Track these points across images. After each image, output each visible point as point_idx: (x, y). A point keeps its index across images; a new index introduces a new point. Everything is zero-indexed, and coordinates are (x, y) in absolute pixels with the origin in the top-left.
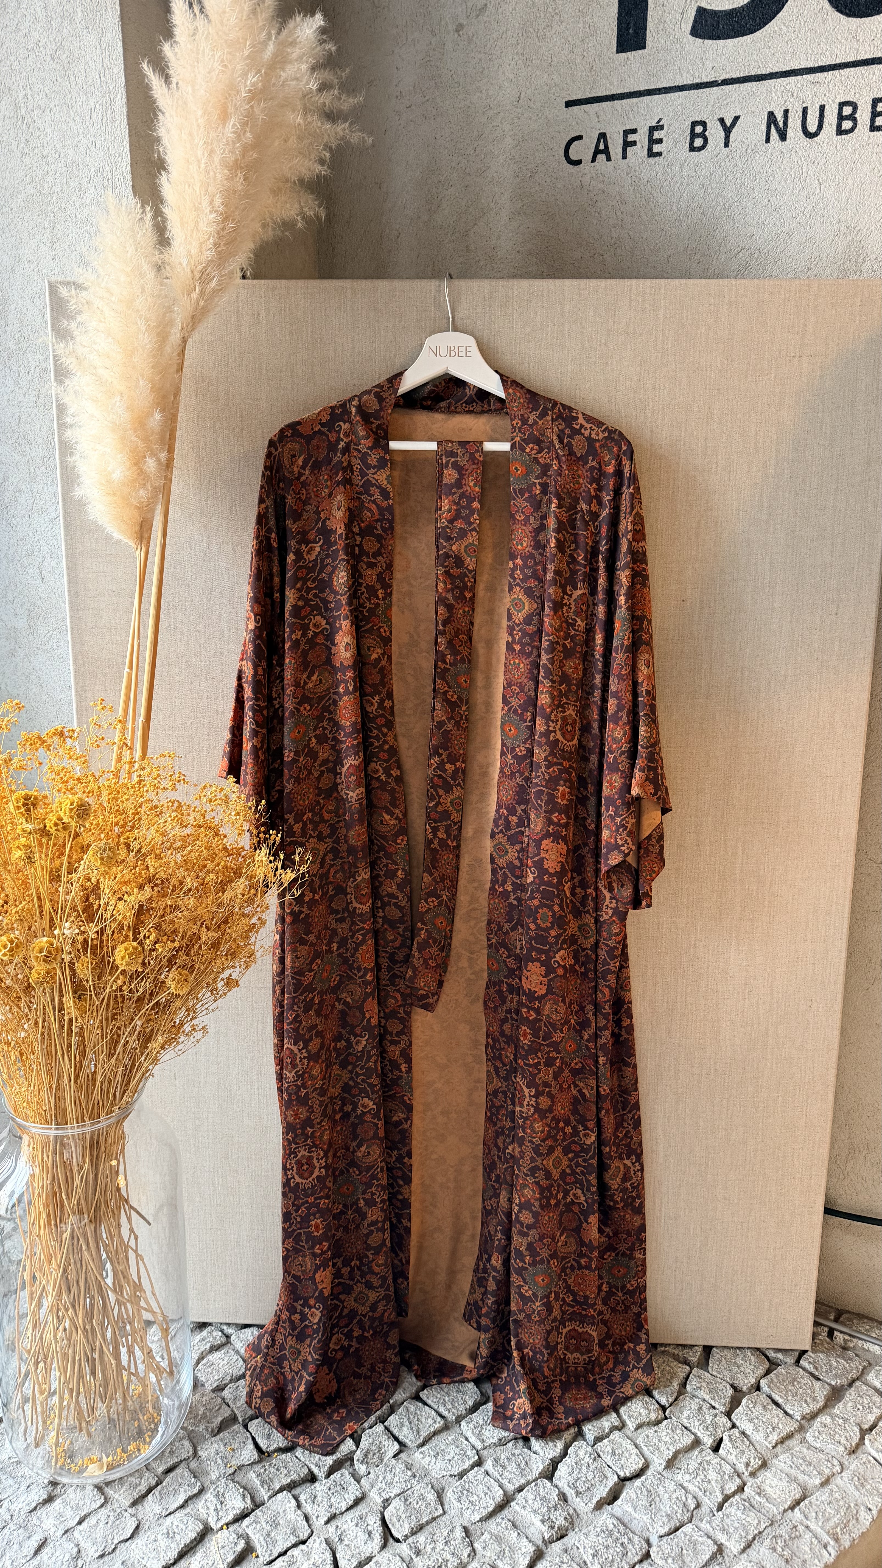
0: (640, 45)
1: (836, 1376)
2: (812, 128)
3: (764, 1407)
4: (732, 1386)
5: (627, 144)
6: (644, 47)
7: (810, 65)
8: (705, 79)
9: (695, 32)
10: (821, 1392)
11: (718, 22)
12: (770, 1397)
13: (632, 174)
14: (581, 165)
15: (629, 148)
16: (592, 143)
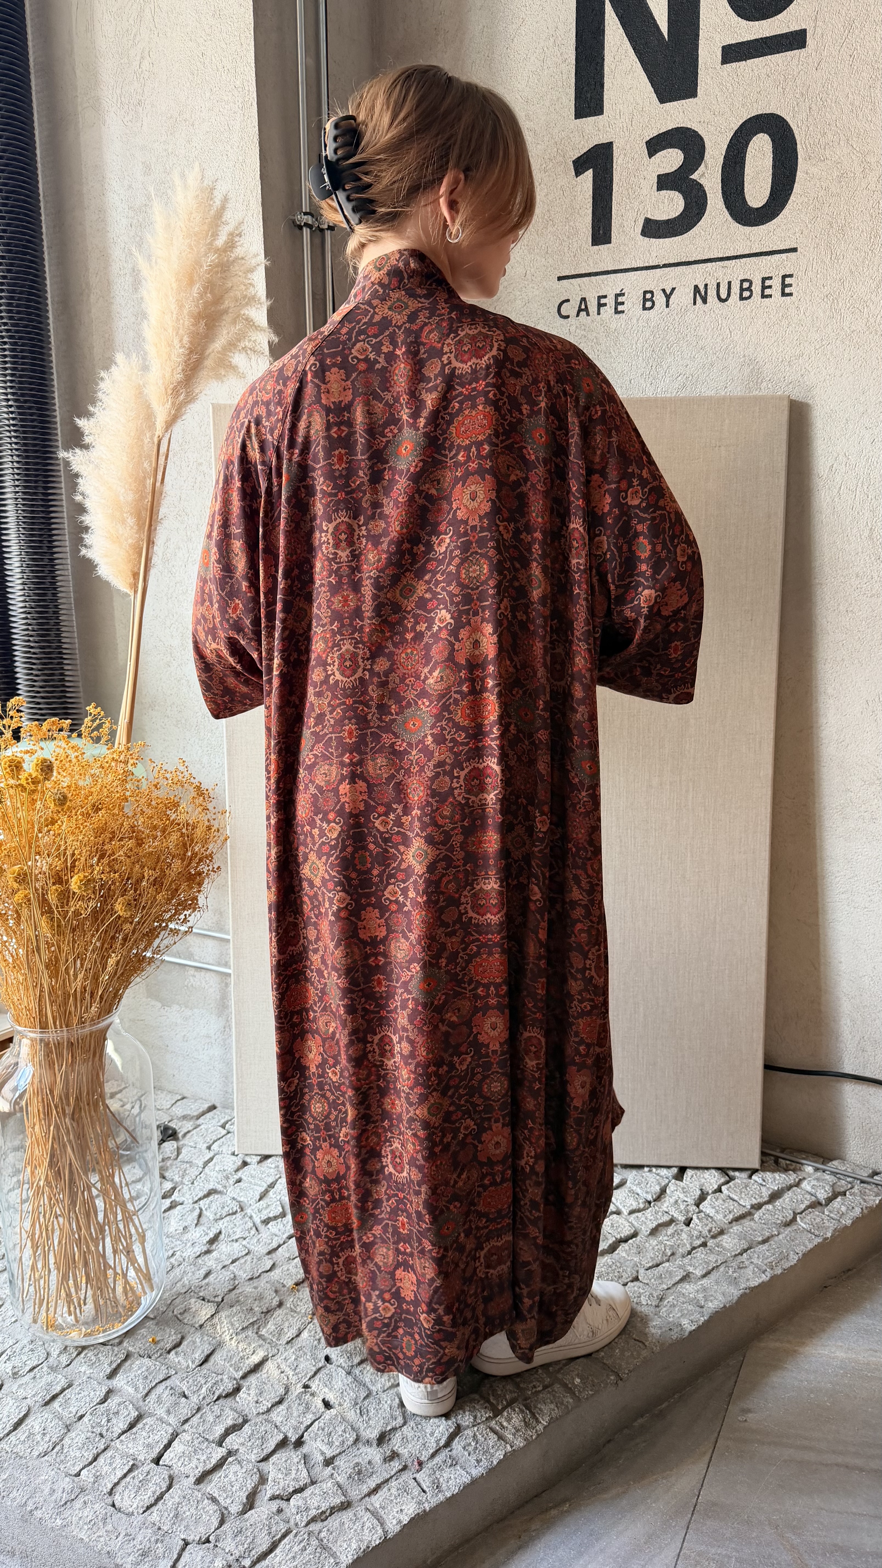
0: (609, 241)
1: (778, 1184)
2: (724, 295)
3: (724, 1201)
4: (700, 1189)
5: (600, 305)
6: (610, 242)
7: (721, 256)
8: (651, 264)
9: (644, 233)
10: (766, 1193)
11: (659, 228)
12: (728, 1195)
13: (604, 325)
14: (569, 319)
15: (601, 308)
16: (577, 304)
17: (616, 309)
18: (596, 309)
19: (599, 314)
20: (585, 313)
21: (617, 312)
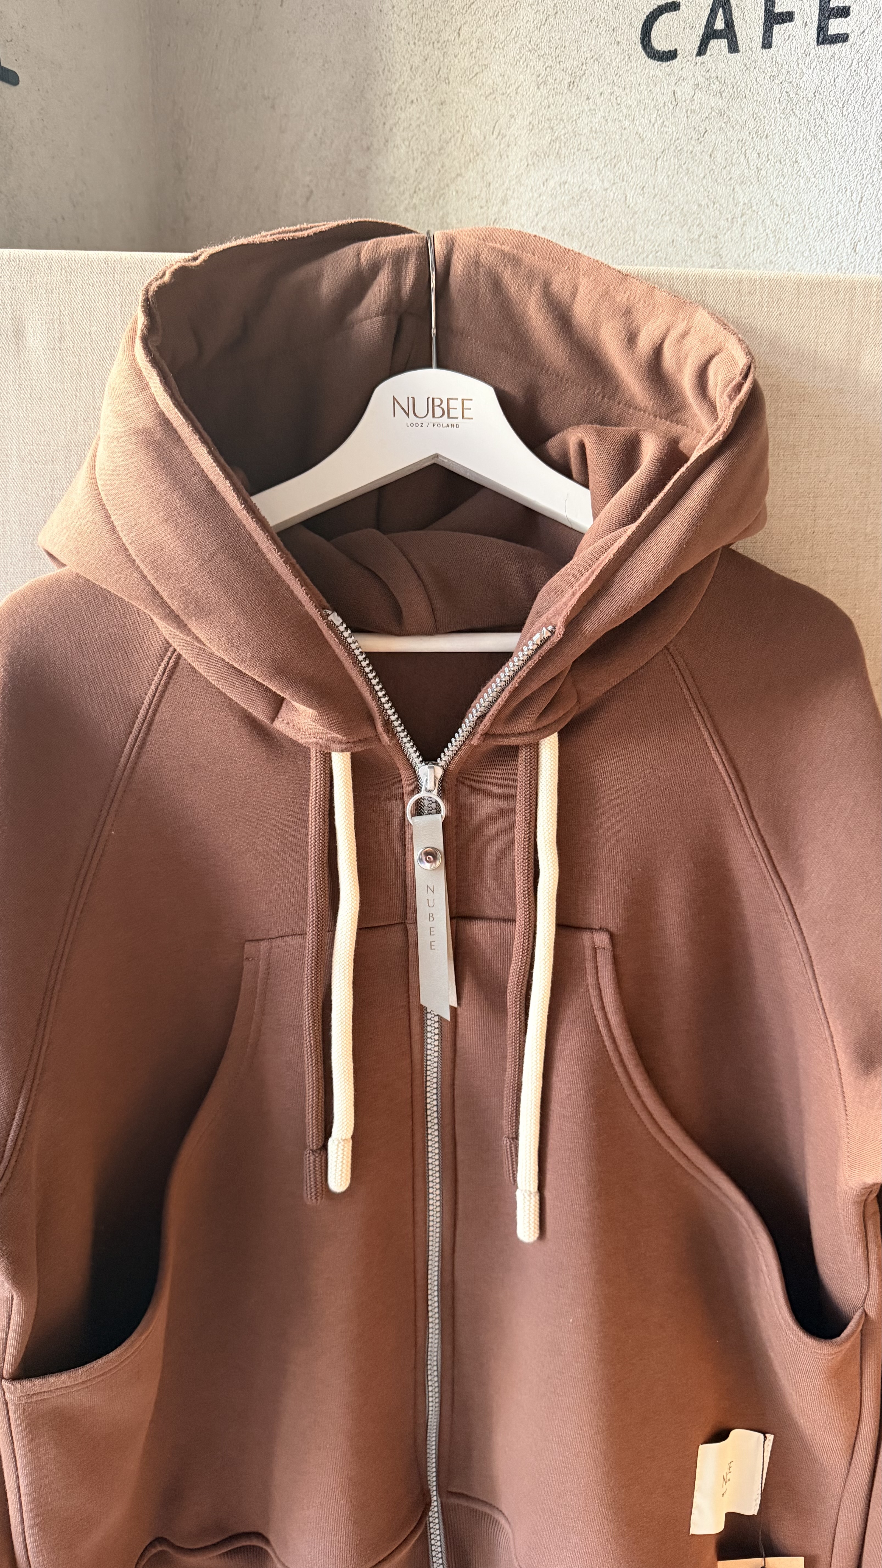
5: (773, 19)
13: (781, 78)
14: (675, 61)
15: (776, 28)
16: (699, 17)
17: (822, 29)
18: (760, 31)
19: (767, 44)
20: (723, 43)
21: (824, 38)
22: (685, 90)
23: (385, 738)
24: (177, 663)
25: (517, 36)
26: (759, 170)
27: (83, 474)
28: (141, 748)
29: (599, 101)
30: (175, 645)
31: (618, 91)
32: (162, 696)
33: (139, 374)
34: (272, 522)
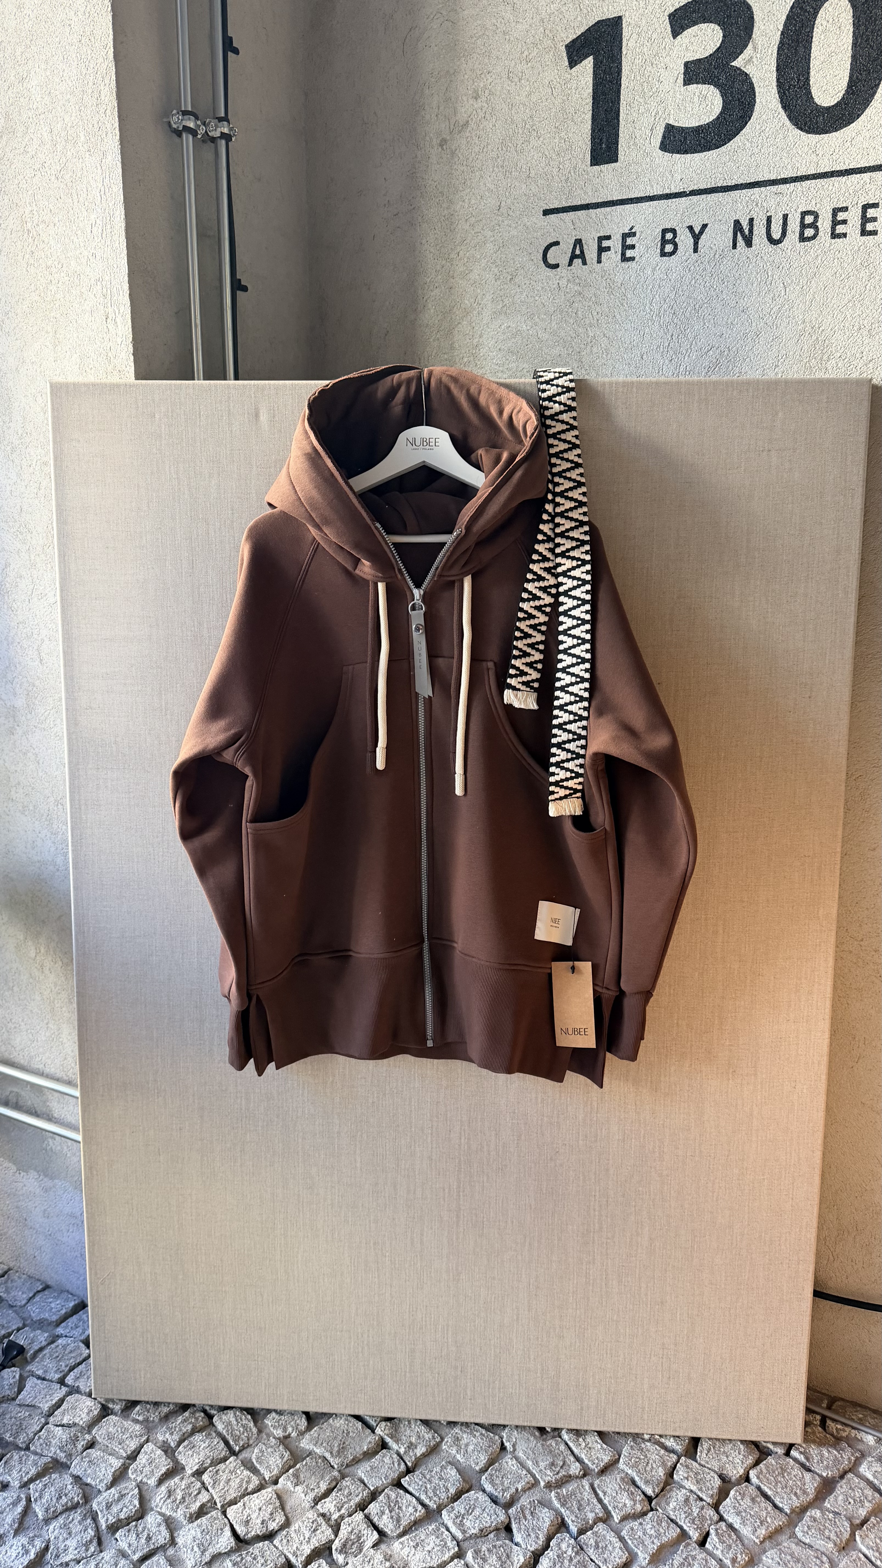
0: (613, 158)
1: (827, 1467)
2: (776, 235)
3: (753, 1500)
4: (721, 1476)
5: (601, 250)
6: (616, 161)
7: (773, 177)
8: (674, 190)
9: (664, 147)
10: (811, 1484)
11: (685, 138)
12: (759, 1488)
13: (606, 277)
14: (558, 269)
15: (603, 253)
16: (569, 248)
17: (623, 254)
18: (596, 255)
19: (599, 261)
20: (580, 260)
21: (624, 259)
22: (563, 283)
23: (399, 576)
24: (318, 546)
25: (485, 256)
26: (598, 320)
27: (284, 470)
28: (303, 581)
29: (524, 287)
30: (317, 539)
31: (533, 283)
32: (312, 560)
33: (306, 433)
34: (356, 490)
